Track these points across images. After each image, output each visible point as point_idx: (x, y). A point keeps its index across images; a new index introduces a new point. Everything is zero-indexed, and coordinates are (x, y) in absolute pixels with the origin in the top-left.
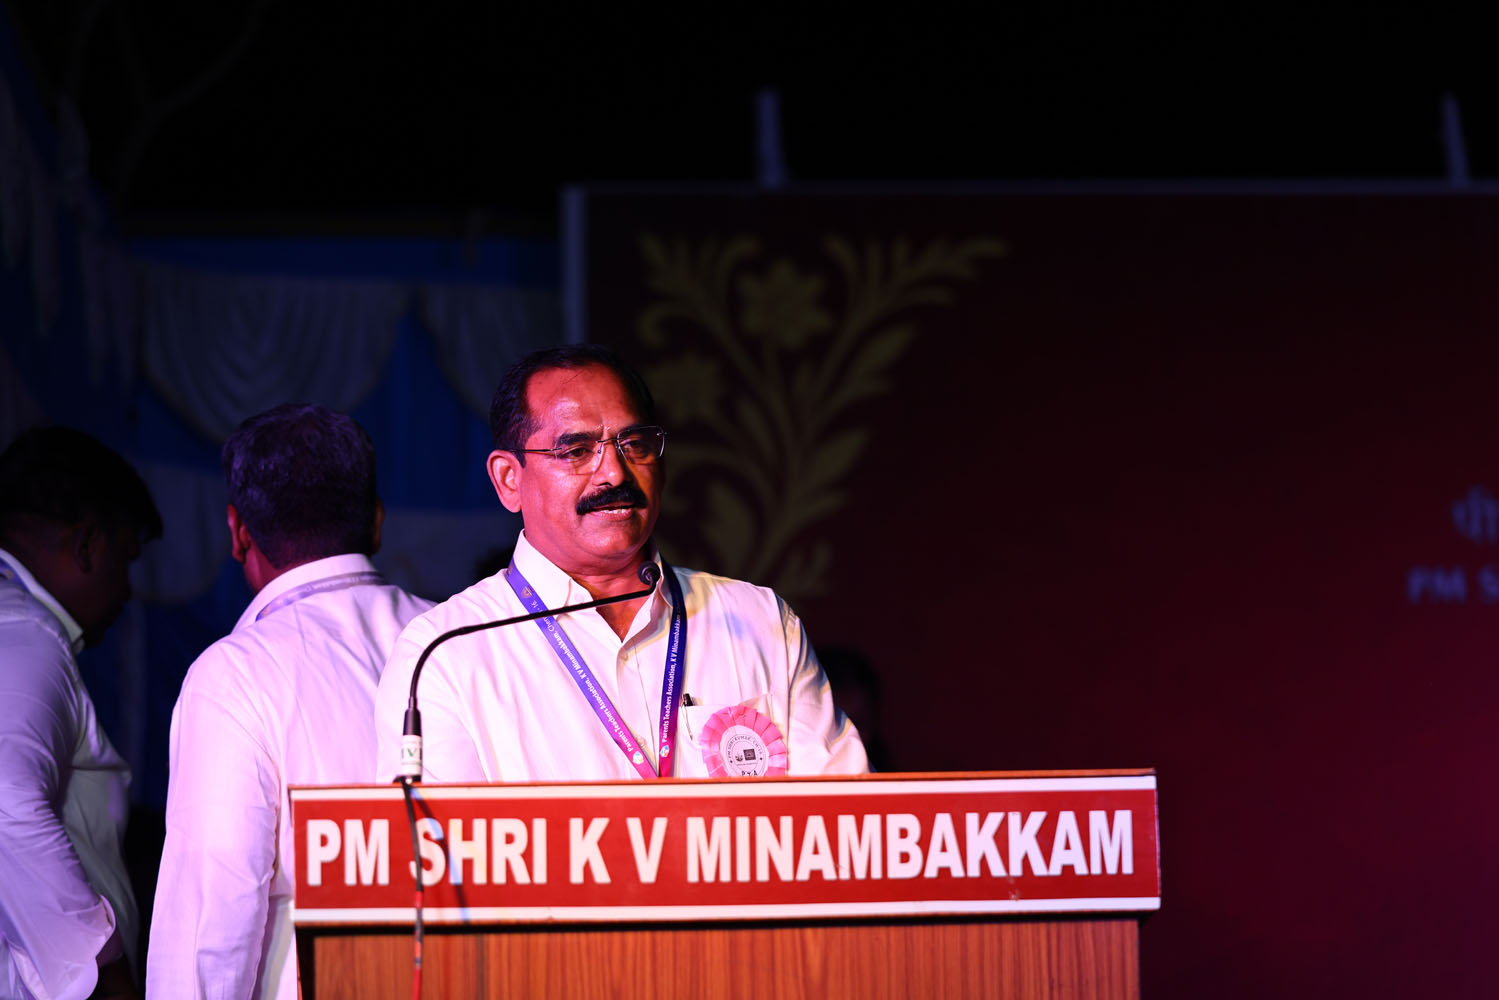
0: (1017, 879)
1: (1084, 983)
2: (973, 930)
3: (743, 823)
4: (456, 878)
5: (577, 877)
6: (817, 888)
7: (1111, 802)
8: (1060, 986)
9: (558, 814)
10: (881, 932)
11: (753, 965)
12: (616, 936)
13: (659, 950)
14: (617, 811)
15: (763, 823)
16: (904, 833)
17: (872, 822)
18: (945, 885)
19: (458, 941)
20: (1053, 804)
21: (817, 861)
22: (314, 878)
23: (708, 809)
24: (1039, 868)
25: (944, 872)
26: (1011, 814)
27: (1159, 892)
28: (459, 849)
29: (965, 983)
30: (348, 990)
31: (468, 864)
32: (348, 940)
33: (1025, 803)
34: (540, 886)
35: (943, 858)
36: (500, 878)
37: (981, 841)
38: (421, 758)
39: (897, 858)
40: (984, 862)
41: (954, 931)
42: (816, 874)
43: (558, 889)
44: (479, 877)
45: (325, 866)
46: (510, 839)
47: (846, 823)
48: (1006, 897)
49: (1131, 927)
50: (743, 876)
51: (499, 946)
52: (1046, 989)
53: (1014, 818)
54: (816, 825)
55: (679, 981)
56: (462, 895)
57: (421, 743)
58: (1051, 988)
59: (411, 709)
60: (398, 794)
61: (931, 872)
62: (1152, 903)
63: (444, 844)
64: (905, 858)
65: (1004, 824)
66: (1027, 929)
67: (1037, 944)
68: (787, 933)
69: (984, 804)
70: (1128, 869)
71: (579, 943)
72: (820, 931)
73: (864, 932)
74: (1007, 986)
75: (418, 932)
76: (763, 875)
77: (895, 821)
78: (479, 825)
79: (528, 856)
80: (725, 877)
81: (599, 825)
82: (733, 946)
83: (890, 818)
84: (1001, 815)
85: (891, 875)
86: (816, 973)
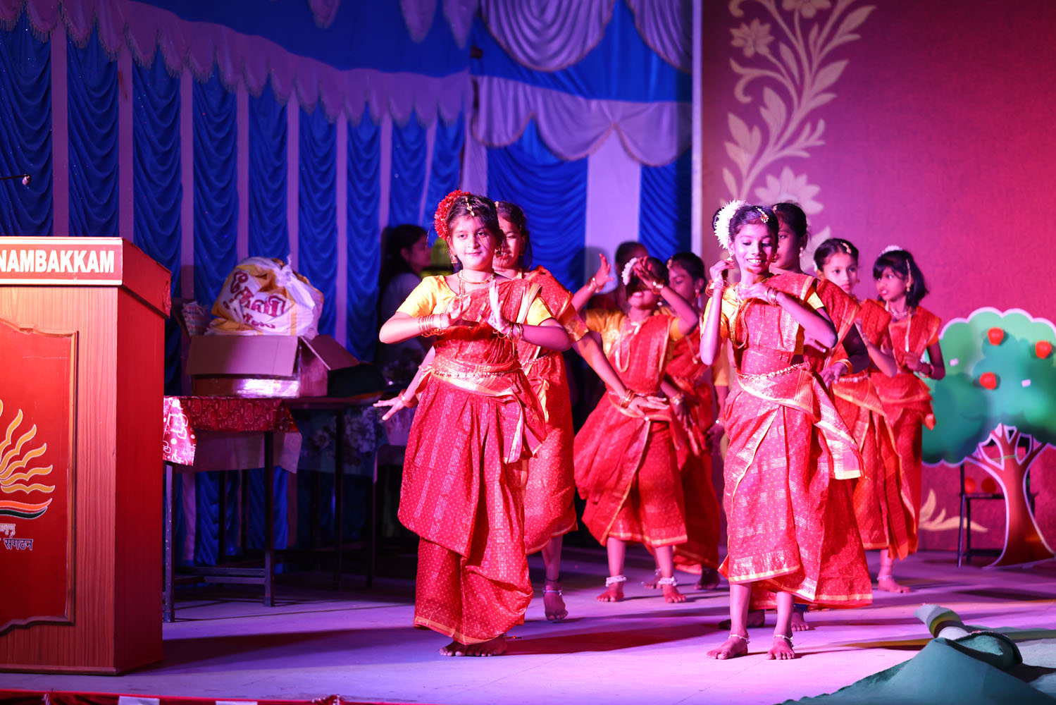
0: (76, 273)
1: (100, 308)
2: (65, 289)
6: (14, 274)
7: (108, 248)
8: (92, 309)
10: (36, 289)
16: (41, 257)
17: (31, 252)
18: (53, 274)
20: (88, 248)
21: (14, 265)
24: (84, 270)
25: (53, 270)
26: (75, 251)
27: (122, 279)
29: (62, 307)
33: (80, 248)
35: (53, 266)
37: (65, 260)
39: (39, 265)
40: (66, 268)
42: (14, 269)
47: (23, 253)
48: (73, 279)
49: (116, 290)
52: (87, 310)
53: (76, 253)
54: (13, 253)
58: (89, 310)
61: (49, 270)
62: (119, 282)
64: (41, 265)
65: (73, 254)
69: (67, 248)
70: (112, 271)
73: (30, 289)
74: (74, 309)
77: (39, 253)
83: (37, 251)
84: (72, 252)
85: (37, 270)
86: (15, 303)
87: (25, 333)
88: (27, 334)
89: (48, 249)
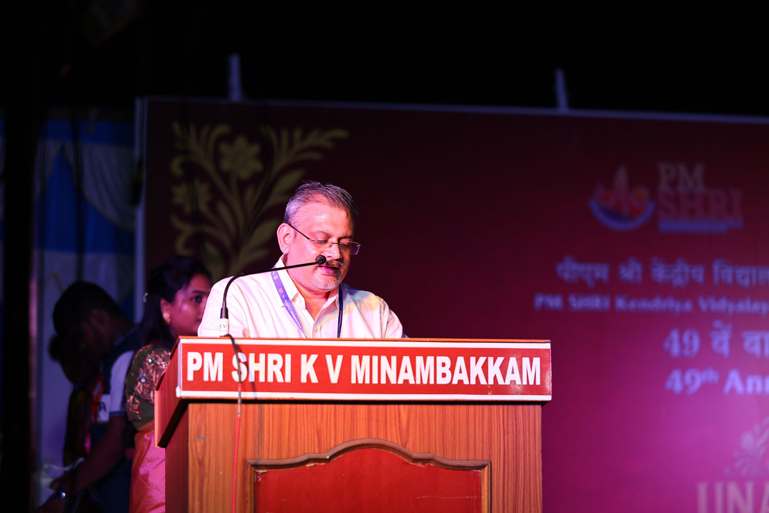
0: (491, 385)
1: (518, 431)
2: (472, 407)
3: (375, 358)
4: (252, 379)
5: (304, 380)
6: (406, 387)
7: (531, 354)
8: (508, 433)
9: (296, 352)
10: (432, 407)
11: (377, 420)
12: (319, 406)
13: (337, 412)
14: (321, 352)
15: (384, 359)
16: (444, 365)
17: (430, 359)
18: (460, 388)
19: (251, 406)
20: (507, 354)
21: (406, 376)
22: (190, 377)
23: (361, 352)
24: (501, 382)
25: (461, 382)
26: (489, 358)
27: (551, 393)
28: (253, 366)
29: (468, 430)
30: (203, 428)
31: (257, 373)
32: (203, 405)
33: (495, 353)
34: (288, 383)
35: (460, 376)
36: (270, 379)
38: (229, 328)
39: (441, 375)
40: (477, 378)
41: (463, 408)
42: (406, 381)
43: (295, 385)
44: (262, 379)
45: (195, 372)
46: (275, 362)
47: (419, 360)
48: (487, 394)
49: (538, 407)
50: (375, 381)
51: (269, 409)
52: (502, 434)
53: (491, 359)
54: (406, 360)
55: (345, 426)
56: (254, 387)
57: (229, 322)
58: (504, 434)
59: (224, 307)
60: (229, 342)
61: (455, 382)
62: (548, 398)
63: (247, 364)
64: (444, 375)
65: (487, 361)
66: (494, 407)
67: (498, 415)
68: (392, 406)
69: (478, 353)
70: (538, 383)
71: (303, 409)
72: (407, 406)
73: (425, 407)
74: (485, 432)
75: (239, 401)
76: (383, 381)
77: (440, 359)
78: (262, 356)
79: (283, 370)
80: (367, 381)
81: (314, 357)
82: (369, 412)
83: (438, 358)
84: (485, 358)
85: (438, 382)
86: (404, 424)
87: (419, 465)
88: (423, 466)
89: (453, 354)
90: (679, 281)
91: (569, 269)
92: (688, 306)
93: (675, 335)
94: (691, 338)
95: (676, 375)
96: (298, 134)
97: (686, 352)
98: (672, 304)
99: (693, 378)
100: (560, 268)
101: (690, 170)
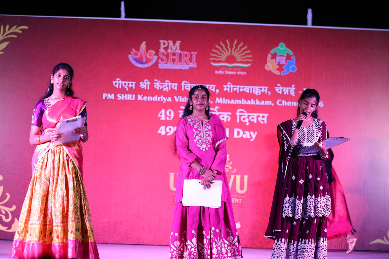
90: (166, 89)
91: (118, 83)
92: (170, 99)
93: (163, 111)
94: (170, 112)
95: (163, 128)
96: (7, 27)
97: (168, 118)
98: (162, 98)
99: (170, 129)
100: (114, 82)
101: (174, 44)
